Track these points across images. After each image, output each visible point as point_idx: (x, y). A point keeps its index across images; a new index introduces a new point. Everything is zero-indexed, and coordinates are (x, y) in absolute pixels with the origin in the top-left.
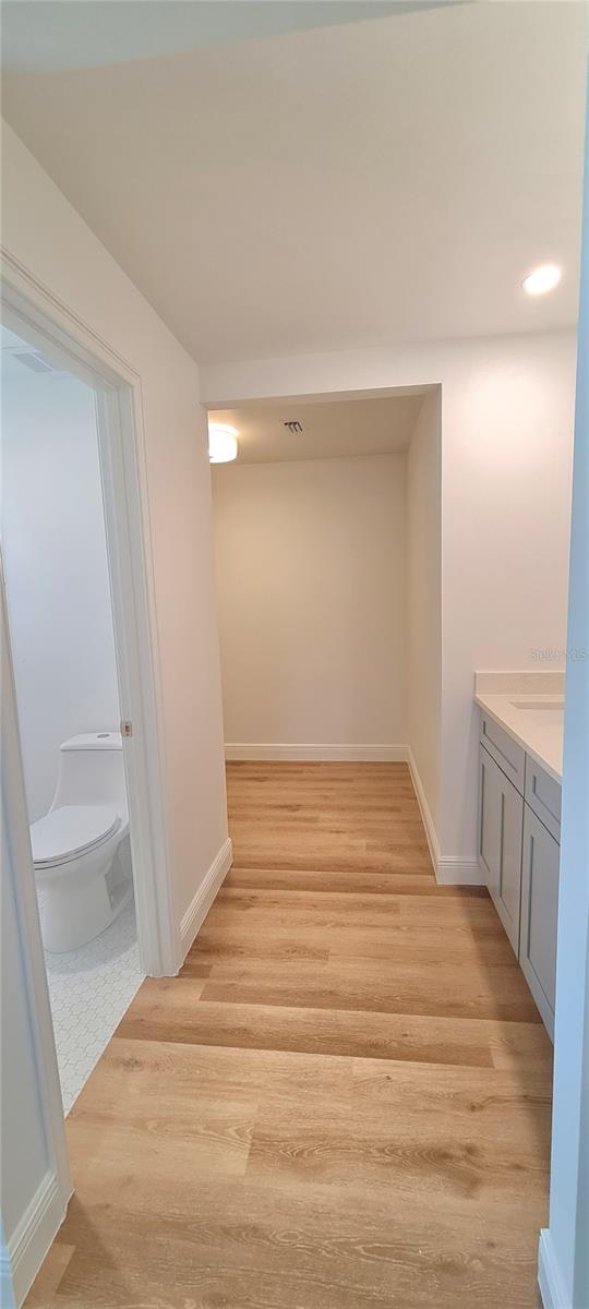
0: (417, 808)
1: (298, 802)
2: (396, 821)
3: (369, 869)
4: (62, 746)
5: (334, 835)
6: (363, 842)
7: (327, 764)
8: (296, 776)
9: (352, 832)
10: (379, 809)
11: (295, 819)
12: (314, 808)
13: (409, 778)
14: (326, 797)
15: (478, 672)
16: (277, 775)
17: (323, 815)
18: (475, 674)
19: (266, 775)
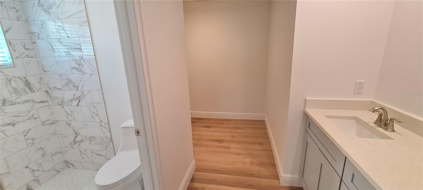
0: (269, 144)
1: (223, 138)
2: (262, 150)
3: (251, 175)
4: (122, 126)
5: (237, 156)
6: (248, 160)
7: (234, 120)
8: (222, 125)
9: (244, 155)
10: (254, 143)
11: (222, 147)
12: (229, 141)
13: (265, 128)
14: (233, 136)
15: (307, 98)
16: (215, 125)
17: (232, 145)
18: (306, 100)
19: (210, 125)
